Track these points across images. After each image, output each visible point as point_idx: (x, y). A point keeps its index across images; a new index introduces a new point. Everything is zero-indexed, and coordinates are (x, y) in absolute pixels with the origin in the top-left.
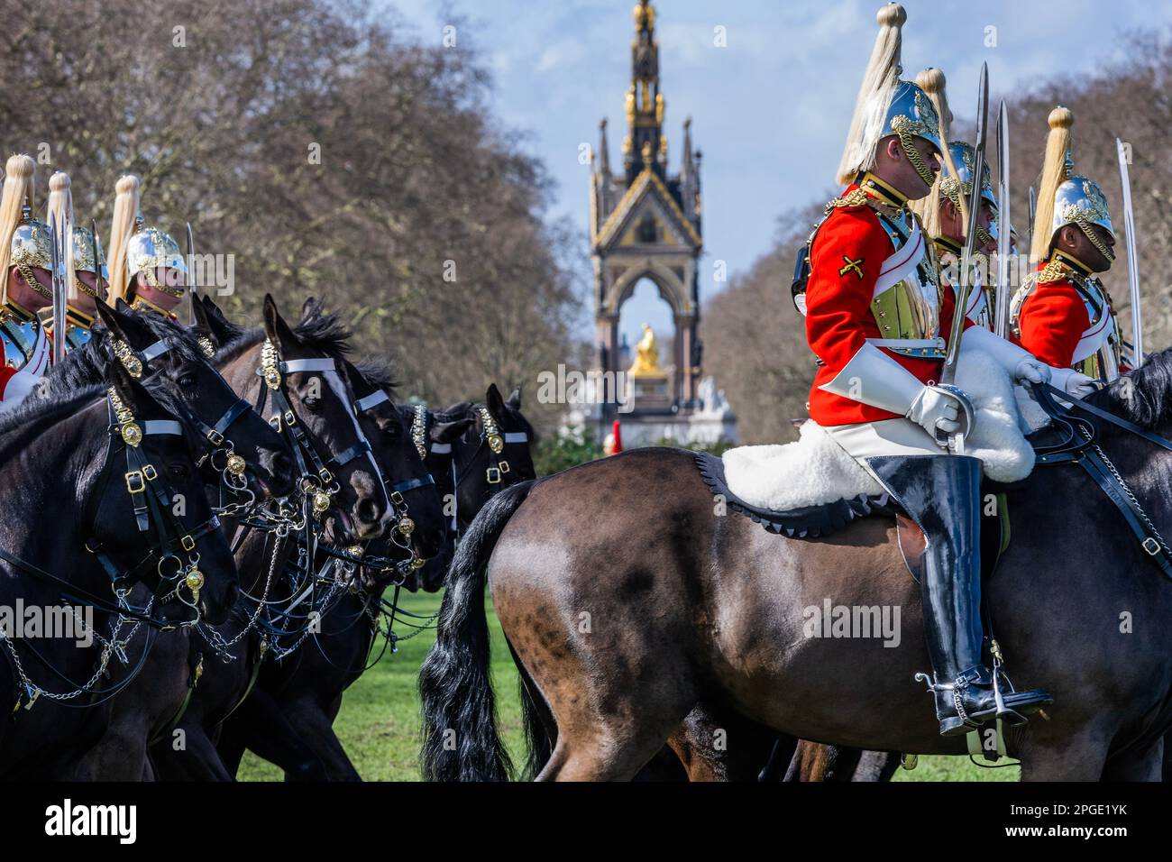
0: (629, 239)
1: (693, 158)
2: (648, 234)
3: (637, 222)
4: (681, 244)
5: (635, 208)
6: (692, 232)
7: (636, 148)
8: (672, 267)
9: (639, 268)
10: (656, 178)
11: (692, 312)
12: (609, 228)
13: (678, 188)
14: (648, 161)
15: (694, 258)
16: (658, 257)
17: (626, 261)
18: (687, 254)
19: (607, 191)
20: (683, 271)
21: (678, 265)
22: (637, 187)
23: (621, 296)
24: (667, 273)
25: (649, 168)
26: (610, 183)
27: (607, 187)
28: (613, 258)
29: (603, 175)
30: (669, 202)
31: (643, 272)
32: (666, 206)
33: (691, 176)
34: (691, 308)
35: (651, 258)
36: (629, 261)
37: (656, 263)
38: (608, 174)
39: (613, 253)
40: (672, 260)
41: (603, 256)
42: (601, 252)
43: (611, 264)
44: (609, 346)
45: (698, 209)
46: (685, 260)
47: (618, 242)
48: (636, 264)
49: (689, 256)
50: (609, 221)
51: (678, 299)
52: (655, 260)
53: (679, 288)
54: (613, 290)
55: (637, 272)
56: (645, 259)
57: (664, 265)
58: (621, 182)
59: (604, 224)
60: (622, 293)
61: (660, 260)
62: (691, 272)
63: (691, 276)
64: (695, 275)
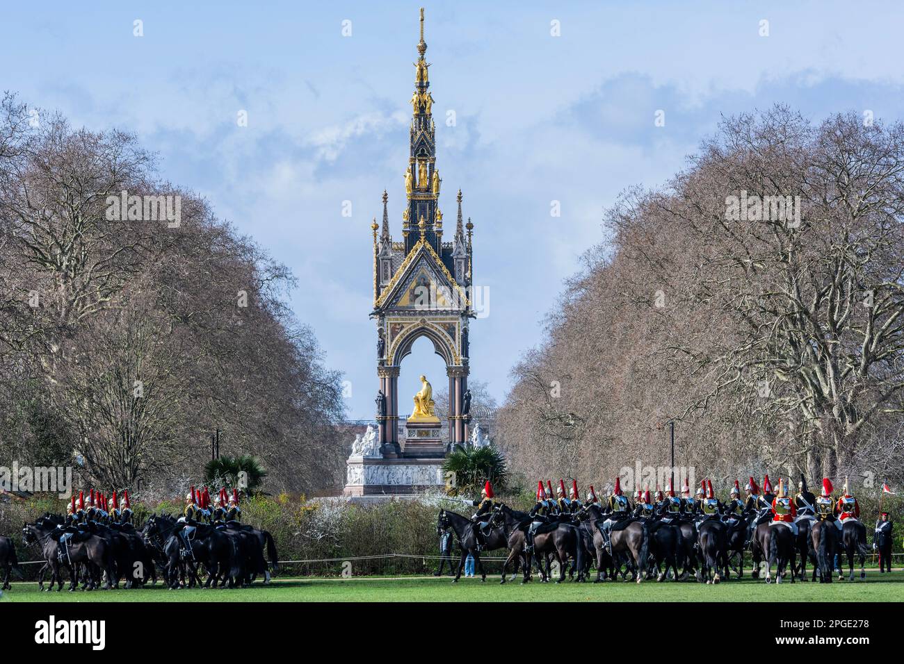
0: (405, 300)
3: (412, 285)
5: (409, 272)
8: (444, 325)
9: (414, 326)
10: (428, 246)
11: (462, 365)
12: (389, 290)
13: (451, 255)
14: (422, 231)
15: (464, 318)
16: (431, 317)
17: (403, 320)
18: (457, 314)
19: (386, 257)
20: (454, 329)
21: (449, 324)
22: (413, 255)
23: (397, 351)
24: (439, 331)
25: (423, 238)
26: (389, 250)
27: (386, 254)
28: (391, 317)
29: (382, 243)
30: (441, 267)
31: (419, 330)
32: (438, 271)
33: (461, 245)
34: (461, 361)
35: (426, 318)
36: (406, 319)
37: (430, 322)
38: (388, 243)
39: (391, 313)
40: (444, 319)
41: (382, 316)
42: (380, 312)
43: (389, 322)
44: (387, 395)
45: (468, 275)
46: (455, 319)
47: (395, 303)
48: (412, 323)
49: (459, 316)
50: (389, 284)
51: (450, 354)
52: (429, 319)
53: (451, 344)
54: (391, 347)
55: (413, 330)
56: (420, 318)
57: (436, 324)
58: (401, 249)
59: (384, 287)
60: (399, 348)
61: (433, 319)
62: (461, 329)
63: (461, 332)
64: (466, 332)
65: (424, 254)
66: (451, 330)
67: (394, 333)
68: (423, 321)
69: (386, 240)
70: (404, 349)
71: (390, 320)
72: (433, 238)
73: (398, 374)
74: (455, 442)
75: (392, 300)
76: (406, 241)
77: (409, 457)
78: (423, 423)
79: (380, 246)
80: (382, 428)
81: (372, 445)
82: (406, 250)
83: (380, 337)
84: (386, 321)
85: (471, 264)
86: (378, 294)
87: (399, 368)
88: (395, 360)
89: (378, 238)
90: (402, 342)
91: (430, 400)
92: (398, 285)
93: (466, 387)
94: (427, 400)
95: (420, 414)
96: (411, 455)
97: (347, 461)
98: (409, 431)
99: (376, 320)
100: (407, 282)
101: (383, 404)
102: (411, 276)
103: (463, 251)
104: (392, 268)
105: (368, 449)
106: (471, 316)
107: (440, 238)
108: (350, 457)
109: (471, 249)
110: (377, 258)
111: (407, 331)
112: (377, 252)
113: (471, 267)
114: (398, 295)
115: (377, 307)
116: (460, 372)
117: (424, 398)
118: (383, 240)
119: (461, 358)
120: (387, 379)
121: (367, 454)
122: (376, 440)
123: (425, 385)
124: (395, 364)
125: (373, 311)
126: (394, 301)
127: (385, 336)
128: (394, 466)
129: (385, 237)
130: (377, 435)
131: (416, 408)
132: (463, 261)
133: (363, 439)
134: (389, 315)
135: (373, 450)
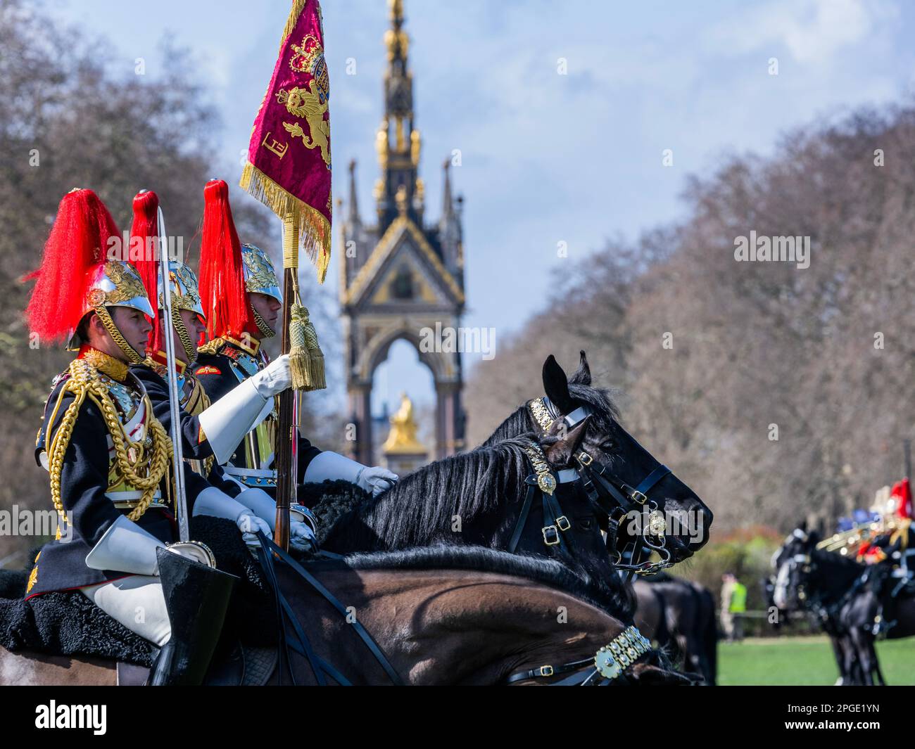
0: (382, 296)
1: (453, 204)
2: (404, 290)
3: (391, 276)
4: (441, 300)
5: (388, 261)
6: (454, 287)
7: (390, 192)
8: (432, 326)
9: (393, 329)
10: (412, 227)
11: (453, 379)
12: (361, 284)
13: (439, 237)
14: (402, 207)
16: (415, 316)
17: (378, 319)
18: (446, 311)
23: (373, 358)
25: (402, 215)
26: (358, 233)
28: (366, 317)
30: (427, 253)
31: (397, 332)
32: (422, 258)
34: (452, 373)
35: (410, 317)
36: (383, 320)
37: (414, 322)
38: (359, 224)
39: (366, 311)
40: (432, 319)
41: (354, 316)
42: (351, 311)
44: (360, 415)
46: (447, 319)
47: (369, 299)
48: (391, 324)
49: (450, 315)
51: (440, 363)
52: (414, 319)
54: (365, 357)
55: (391, 332)
56: (400, 317)
58: (374, 231)
59: (354, 278)
60: (374, 355)
61: (419, 319)
67: (368, 337)
69: (355, 219)
70: (381, 355)
71: (365, 321)
73: (372, 388)
75: (365, 295)
76: (380, 220)
82: (380, 232)
84: (358, 321)
86: (347, 287)
88: (369, 371)
90: (378, 348)
99: (347, 319)
100: (383, 272)
102: (389, 264)
103: (454, 232)
107: (423, 215)
111: (385, 333)
114: (373, 288)
115: (347, 305)
116: (453, 388)
123: (408, 405)
124: (368, 376)
125: (342, 309)
126: (368, 296)
132: (454, 245)
134: (362, 314)
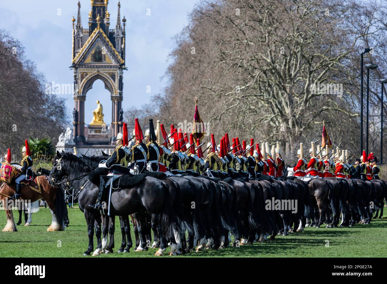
0: (89, 60)
3: (93, 52)
4: (114, 63)
6: (119, 57)
7: (94, 16)
8: (109, 74)
9: (93, 74)
10: (102, 31)
11: (118, 95)
12: (80, 54)
13: (114, 36)
14: (98, 23)
15: (120, 70)
16: (102, 69)
17: (87, 70)
18: (116, 68)
19: (78, 36)
20: (115, 75)
21: (112, 73)
22: (93, 35)
23: (84, 87)
24: (107, 77)
25: (98, 27)
26: (80, 33)
27: (79, 35)
28: (81, 69)
29: (77, 29)
30: (108, 42)
31: (96, 76)
32: (106, 44)
33: (119, 30)
34: (118, 93)
35: (100, 69)
36: (89, 70)
37: (102, 72)
38: (80, 29)
39: (81, 66)
40: (109, 70)
41: (76, 68)
42: (75, 66)
43: (80, 71)
44: (78, 110)
45: (123, 46)
46: (116, 70)
47: (83, 61)
48: (92, 72)
49: (118, 69)
50: (80, 51)
51: (112, 89)
52: (101, 70)
53: (113, 84)
54: (81, 84)
55: (92, 76)
56: (97, 69)
57: (105, 73)
58: (88, 32)
59: (77, 53)
60: (85, 86)
61: (104, 70)
62: (119, 76)
63: (119, 78)
64: (121, 78)
65: (99, 36)
66: (113, 77)
67: (82, 78)
68: (98, 71)
69: (79, 28)
70: (88, 86)
71: (81, 70)
72: (104, 27)
73: (85, 100)
74: (114, 136)
75: (82, 60)
76: (90, 28)
77: (89, 144)
78: (98, 126)
79: (76, 31)
80: (75, 128)
81: (70, 137)
82: (90, 33)
83: (75, 79)
84: (78, 71)
85: (125, 40)
86: (74, 56)
87: (85, 97)
88: (83, 92)
89: (75, 26)
90: (87, 82)
91: (102, 113)
92: (85, 51)
93: (121, 107)
94: (100, 114)
95: (96, 121)
96: (91, 143)
97: (56, 146)
98: (90, 130)
99: (73, 70)
100: (90, 50)
101: (76, 115)
102: (92, 47)
103: (120, 33)
104: (82, 42)
105: (67, 140)
106: (125, 69)
107: (108, 27)
108: (58, 144)
109: (125, 33)
110: (74, 37)
111: (90, 76)
112: (74, 34)
113: (125, 43)
114: (85, 57)
115: (74, 63)
116: (118, 99)
117: (99, 113)
118: (77, 27)
119: (118, 91)
120: (78, 103)
121: (67, 142)
122: (72, 135)
123: (99, 106)
124: (83, 94)
125: (72, 65)
126: (83, 60)
127: (77, 79)
128: (81, 149)
129: (78, 25)
130: (72, 132)
131: (94, 118)
132: (120, 40)
133: (65, 134)
134: (80, 67)
135: (70, 140)
